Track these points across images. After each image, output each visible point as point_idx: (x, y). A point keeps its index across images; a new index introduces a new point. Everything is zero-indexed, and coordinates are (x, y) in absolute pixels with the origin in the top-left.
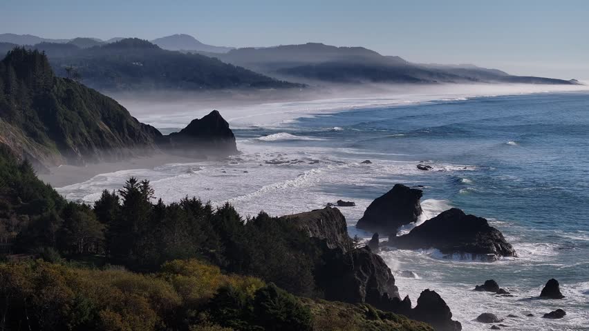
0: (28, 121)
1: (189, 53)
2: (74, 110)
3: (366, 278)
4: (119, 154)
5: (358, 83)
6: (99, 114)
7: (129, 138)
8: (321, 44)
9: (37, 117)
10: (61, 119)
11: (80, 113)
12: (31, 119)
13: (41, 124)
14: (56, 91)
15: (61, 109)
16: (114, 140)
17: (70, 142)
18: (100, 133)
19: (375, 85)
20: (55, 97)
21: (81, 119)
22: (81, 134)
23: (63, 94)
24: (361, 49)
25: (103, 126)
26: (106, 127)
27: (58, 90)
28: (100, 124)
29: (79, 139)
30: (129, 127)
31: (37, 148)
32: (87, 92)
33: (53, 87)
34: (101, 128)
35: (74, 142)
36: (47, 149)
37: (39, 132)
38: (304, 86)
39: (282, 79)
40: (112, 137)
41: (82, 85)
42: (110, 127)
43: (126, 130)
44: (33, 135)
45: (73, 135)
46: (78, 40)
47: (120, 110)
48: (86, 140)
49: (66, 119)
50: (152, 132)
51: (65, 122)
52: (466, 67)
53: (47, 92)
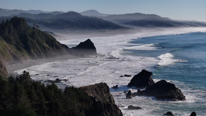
0: (17, 43)
1: (92, 17)
2: (34, 39)
3: (108, 114)
4: (51, 55)
5: (152, 27)
6: (45, 41)
7: (56, 49)
8: (140, 13)
9: (20, 42)
10: (29, 43)
11: (37, 40)
12: (18, 43)
13: (22, 44)
14: (28, 32)
15: (30, 39)
16: (49, 50)
17: (32, 51)
18: (44, 48)
19: (158, 28)
20: (28, 35)
21: (37, 43)
22: (37, 48)
23: (31, 33)
24: (154, 15)
25: (46, 45)
26: (47, 45)
27: (29, 32)
28: (45, 44)
29: (36, 50)
30: (56, 45)
31: (19, 53)
32: (41, 32)
33: (27, 30)
34: (45, 46)
35: (34, 51)
36: (23, 54)
37: (21, 47)
38: (132, 28)
39: (124, 26)
40: (49, 49)
41: (39, 30)
42: (49, 45)
43: (55, 46)
44: (18, 49)
45: (34, 48)
46: (54, 12)
47: (53, 39)
48: (39, 50)
49: (31, 42)
50: (65, 47)
51: (31, 43)
52: (193, 21)
53: (25, 33)
